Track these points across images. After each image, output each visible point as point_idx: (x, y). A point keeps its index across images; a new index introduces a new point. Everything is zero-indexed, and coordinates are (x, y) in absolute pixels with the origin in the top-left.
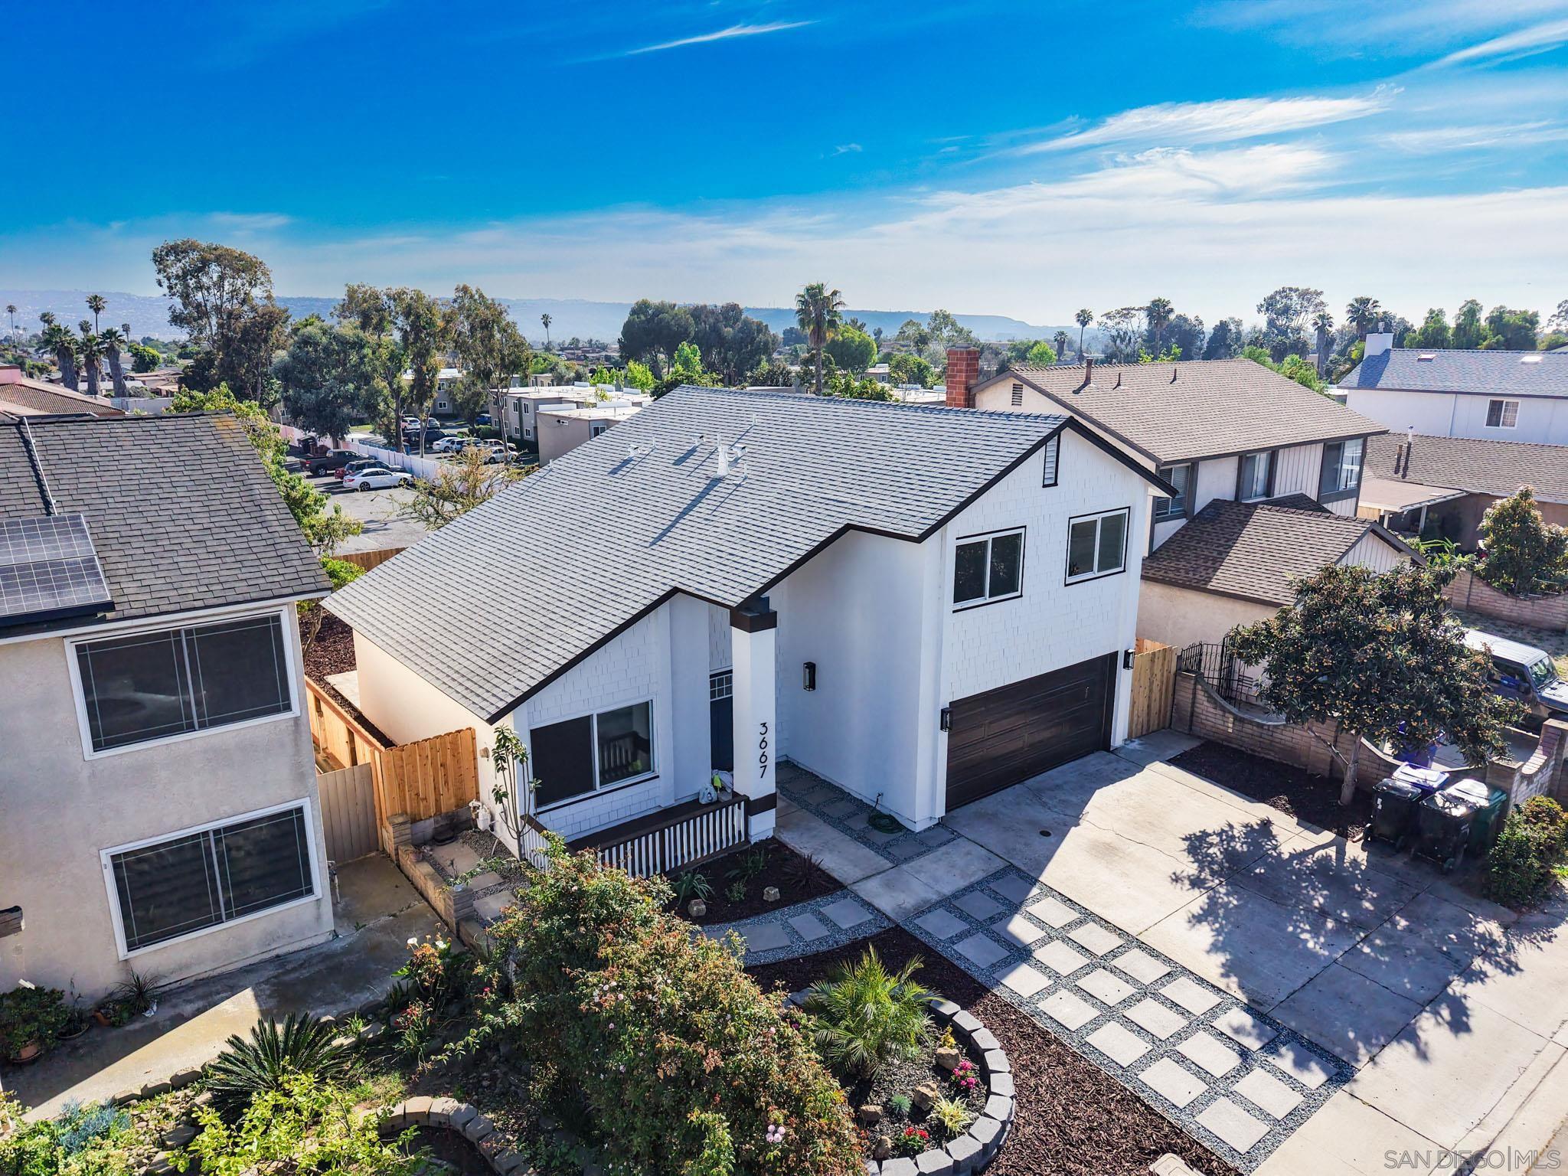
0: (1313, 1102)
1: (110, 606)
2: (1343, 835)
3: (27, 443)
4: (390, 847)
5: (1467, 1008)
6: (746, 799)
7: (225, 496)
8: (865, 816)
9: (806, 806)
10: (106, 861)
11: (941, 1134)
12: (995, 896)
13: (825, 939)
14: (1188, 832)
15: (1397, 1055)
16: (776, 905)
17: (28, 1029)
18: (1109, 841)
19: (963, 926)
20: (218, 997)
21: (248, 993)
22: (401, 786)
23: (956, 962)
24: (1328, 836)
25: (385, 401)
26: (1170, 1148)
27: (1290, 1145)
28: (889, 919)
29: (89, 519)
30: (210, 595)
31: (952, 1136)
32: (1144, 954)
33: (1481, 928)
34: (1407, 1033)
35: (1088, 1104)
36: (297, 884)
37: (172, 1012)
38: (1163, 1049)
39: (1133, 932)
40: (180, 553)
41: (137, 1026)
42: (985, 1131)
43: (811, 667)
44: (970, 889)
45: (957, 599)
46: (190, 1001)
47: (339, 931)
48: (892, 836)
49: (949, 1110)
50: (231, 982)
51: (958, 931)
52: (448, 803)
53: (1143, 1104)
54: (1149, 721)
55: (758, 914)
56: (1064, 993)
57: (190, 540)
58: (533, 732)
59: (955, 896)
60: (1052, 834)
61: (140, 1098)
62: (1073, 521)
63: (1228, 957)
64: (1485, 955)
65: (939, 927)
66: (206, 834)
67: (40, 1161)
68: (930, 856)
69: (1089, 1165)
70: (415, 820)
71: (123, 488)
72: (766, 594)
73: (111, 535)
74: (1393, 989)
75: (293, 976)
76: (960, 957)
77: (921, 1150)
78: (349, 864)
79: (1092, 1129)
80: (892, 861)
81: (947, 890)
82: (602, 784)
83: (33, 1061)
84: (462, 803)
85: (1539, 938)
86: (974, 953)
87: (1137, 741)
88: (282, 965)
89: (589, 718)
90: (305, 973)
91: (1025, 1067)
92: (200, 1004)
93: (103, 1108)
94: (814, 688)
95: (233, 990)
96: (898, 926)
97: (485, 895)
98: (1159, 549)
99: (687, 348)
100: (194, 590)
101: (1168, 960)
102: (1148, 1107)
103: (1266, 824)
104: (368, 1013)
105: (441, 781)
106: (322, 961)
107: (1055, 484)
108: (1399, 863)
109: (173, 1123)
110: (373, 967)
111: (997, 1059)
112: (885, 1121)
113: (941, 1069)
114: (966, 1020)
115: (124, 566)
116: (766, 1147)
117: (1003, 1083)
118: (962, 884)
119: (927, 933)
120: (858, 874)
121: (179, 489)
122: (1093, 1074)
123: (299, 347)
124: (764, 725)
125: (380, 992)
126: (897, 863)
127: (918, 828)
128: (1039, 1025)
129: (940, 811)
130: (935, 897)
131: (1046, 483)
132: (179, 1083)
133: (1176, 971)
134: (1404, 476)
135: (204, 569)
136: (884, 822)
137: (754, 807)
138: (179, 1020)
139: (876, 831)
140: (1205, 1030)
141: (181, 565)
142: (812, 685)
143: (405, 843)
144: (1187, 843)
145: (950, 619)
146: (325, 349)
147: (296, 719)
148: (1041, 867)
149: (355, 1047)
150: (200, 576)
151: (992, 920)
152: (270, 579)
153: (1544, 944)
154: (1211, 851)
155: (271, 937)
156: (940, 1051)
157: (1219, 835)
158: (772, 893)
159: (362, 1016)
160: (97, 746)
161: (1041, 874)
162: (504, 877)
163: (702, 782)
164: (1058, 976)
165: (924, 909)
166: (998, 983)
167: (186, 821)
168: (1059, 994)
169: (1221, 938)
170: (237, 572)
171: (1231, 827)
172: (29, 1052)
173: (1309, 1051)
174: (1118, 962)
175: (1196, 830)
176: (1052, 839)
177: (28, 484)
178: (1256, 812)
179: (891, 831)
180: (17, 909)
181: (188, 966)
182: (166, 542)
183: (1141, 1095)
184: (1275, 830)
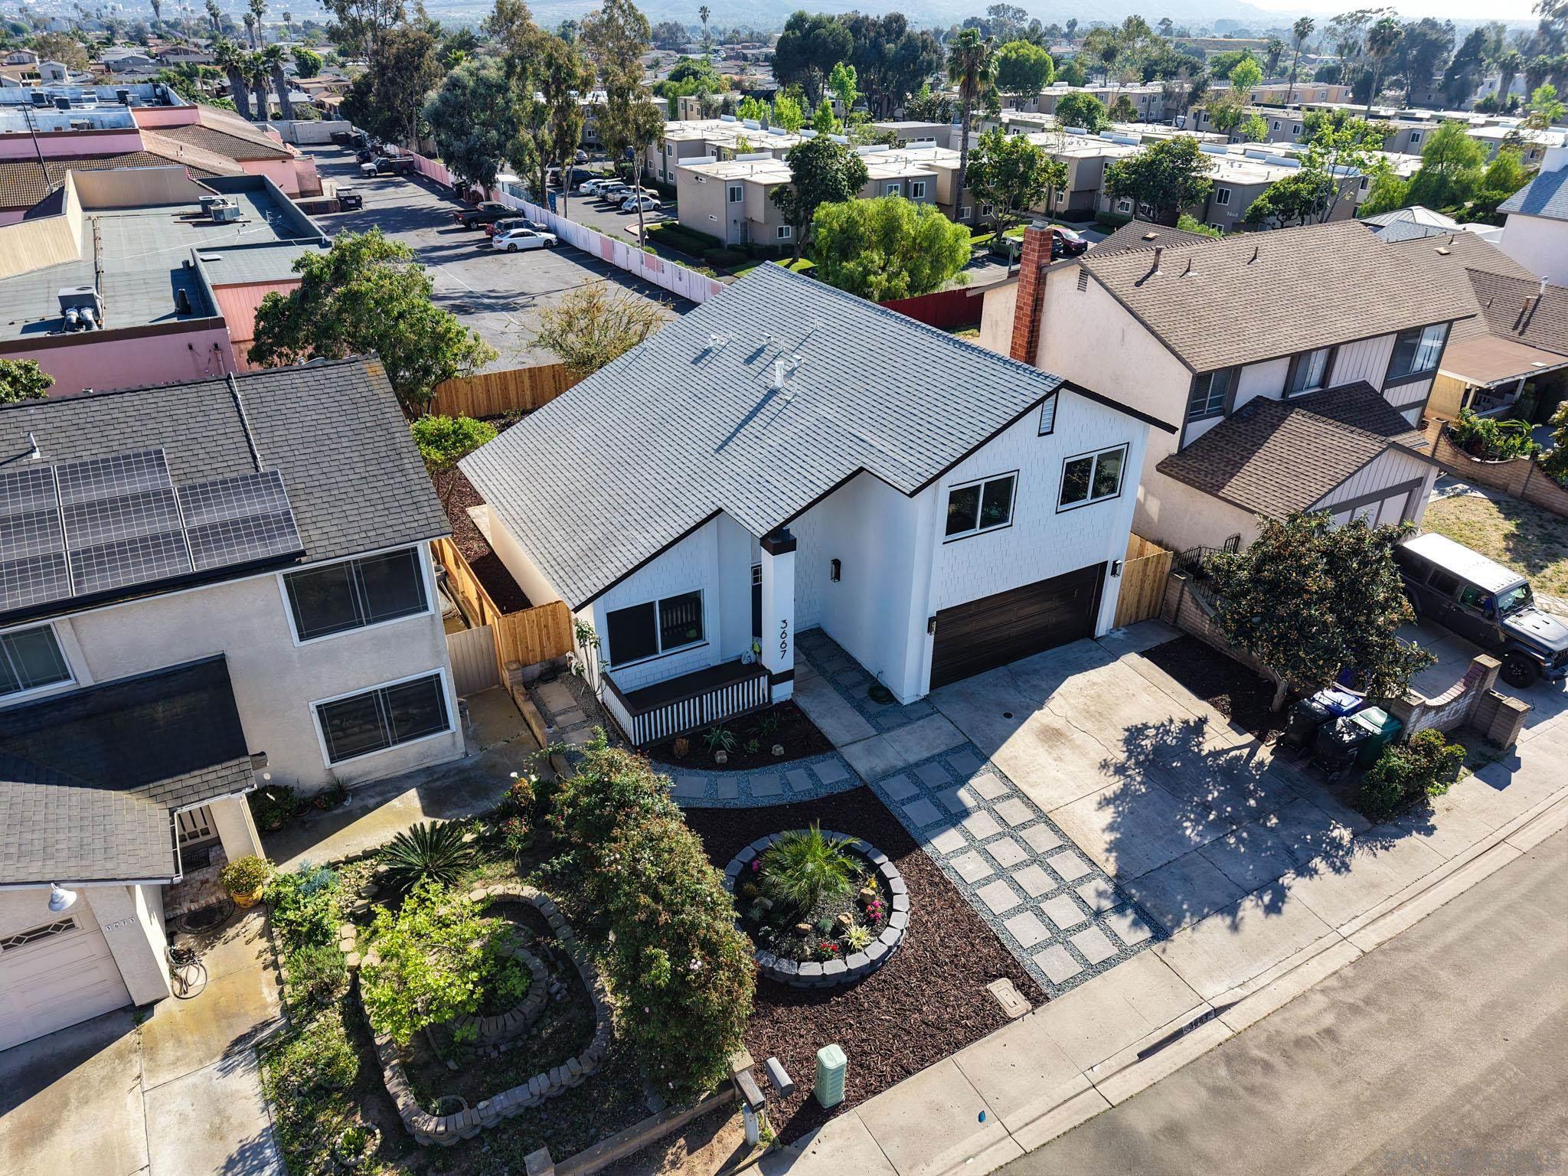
0: (1125, 953)
1: (303, 553)
2: (1261, 739)
3: (235, 397)
4: (508, 684)
5: (1286, 896)
6: (769, 673)
7: (376, 445)
8: (866, 686)
9: (823, 673)
10: (313, 709)
11: (847, 949)
12: (948, 768)
13: (809, 791)
14: (1129, 724)
15: (1216, 925)
16: (781, 759)
17: (275, 814)
18: (1057, 726)
19: (915, 790)
20: (389, 795)
21: (412, 794)
22: (515, 641)
23: (900, 820)
24: (1249, 738)
25: (530, 155)
26: (1007, 975)
27: (1094, 983)
28: (861, 779)
29: (283, 471)
30: (367, 541)
31: (853, 952)
32: (1047, 828)
33: (1336, 833)
34: (1230, 909)
35: (961, 938)
36: (438, 722)
37: (361, 804)
38: (1032, 905)
39: (1045, 809)
40: (347, 501)
41: (339, 811)
42: (876, 951)
43: (837, 563)
44: (928, 760)
45: (949, 532)
46: (372, 797)
47: (469, 752)
48: (883, 707)
49: (857, 933)
50: (399, 784)
51: (912, 793)
52: (550, 652)
53: (999, 942)
54: (1137, 613)
55: (764, 765)
56: (973, 853)
57: (352, 489)
58: (609, 615)
59: (917, 765)
60: (1015, 716)
61: (345, 863)
62: (1067, 461)
63: (1118, 836)
64: (1327, 856)
65: (896, 790)
66: (376, 691)
67: (289, 900)
68: (908, 728)
69: (945, 979)
70: (525, 665)
71: (305, 440)
72: (789, 526)
73: (300, 486)
74: (1231, 877)
75: (438, 783)
76: (906, 816)
77: (830, 958)
78: (479, 694)
79: (956, 956)
80: (877, 730)
81: (912, 758)
82: (663, 649)
83: (278, 830)
84: (561, 652)
85: (1379, 846)
86: (916, 814)
87: (1123, 630)
88: (431, 775)
89: (652, 604)
90: (447, 782)
91: (924, 907)
92: (378, 799)
93: (323, 868)
94: (839, 579)
95: (400, 790)
96: (866, 786)
97: (573, 730)
98: (1190, 446)
99: (842, 70)
100: (357, 536)
101: (1063, 835)
102: (1002, 945)
103: (1202, 721)
104: (485, 817)
105: (545, 639)
106: (457, 774)
107: (1051, 432)
108: (1295, 770)
109: (365, 882)
110: (490, 781)
111: (901, 902)
112: (813, 935)
113: (862, 903)
114: (889, 869)
115: (310, 515)
116: (689, 971)
117: (900, 920)
118: (926, 755)
119: (886, 794)
120: (849, 739)
121: (343, 439)
122: (972, 917)
123: (448, 90)
124: (784, 621)
125: (493, 804)
126: (881, 730)
127: (905, 703)
128: (946, 876)
129: (925, 690)
130: (900, 764)
131: (1042, 432)
132: (367, 855)
133: (1067, 844)
134: (1521, 334)
135: (364, 516)
136: (882, 693)
137: (775, 679)
138: (366, 810)
139: (873, 702)
140: (1068, 894)
141: (348, 513)
142: (837, 576)
143: (517, 683)
144: (1127, 733)
145: (939, 550)
146: (474, 92)
147: (432, 616)
148: (995, 747)
149: (476, 841)
150: (361, 523)
151: (939, 788)
152: (408, 525)
153: (1380, 853)
154: (1143, 743)
155: (424, 756)
156: (864, 891)
157: (1158, 729)
158: (778, 750)
159: (482, 820)
160: (302, 638)
161: (992, 754)
162: (588, 716)
163: (742, 647)
164: (974, 839)
165: (887, 775)
166: (928, 841)
167: (363, 684)
168: (968, 855)
169: (1119, 820)
170: (385, 518)
171: (1171, 721)
172: (276, 825)
173: (1143, 917)
174: (1024, 834)
175: (1138, 722)
176: (1011, 721)
177: (240, 438)
178: (1199, 707)
179: (883, 703)
180: (263, 754)
181: (369, 773)
182: (336, 492)
183: (1000, 936)
184: (1206, 728)
